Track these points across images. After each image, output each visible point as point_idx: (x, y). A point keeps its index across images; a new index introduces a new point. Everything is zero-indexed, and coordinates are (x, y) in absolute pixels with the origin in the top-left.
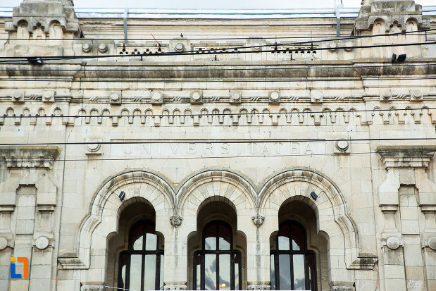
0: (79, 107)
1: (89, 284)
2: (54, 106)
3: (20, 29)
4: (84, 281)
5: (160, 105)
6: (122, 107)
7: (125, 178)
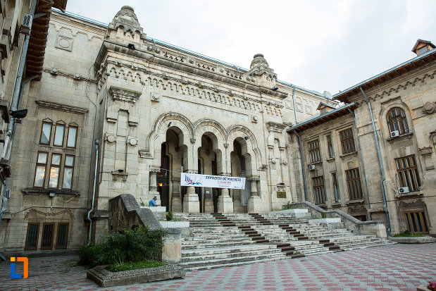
0: (148, 76)
1: (153, 166)
2: (136, 72)
3: (119, 30)
4: (151, 164)
5: (186, 84)
6: (168, 81)
7: (171, 116)
